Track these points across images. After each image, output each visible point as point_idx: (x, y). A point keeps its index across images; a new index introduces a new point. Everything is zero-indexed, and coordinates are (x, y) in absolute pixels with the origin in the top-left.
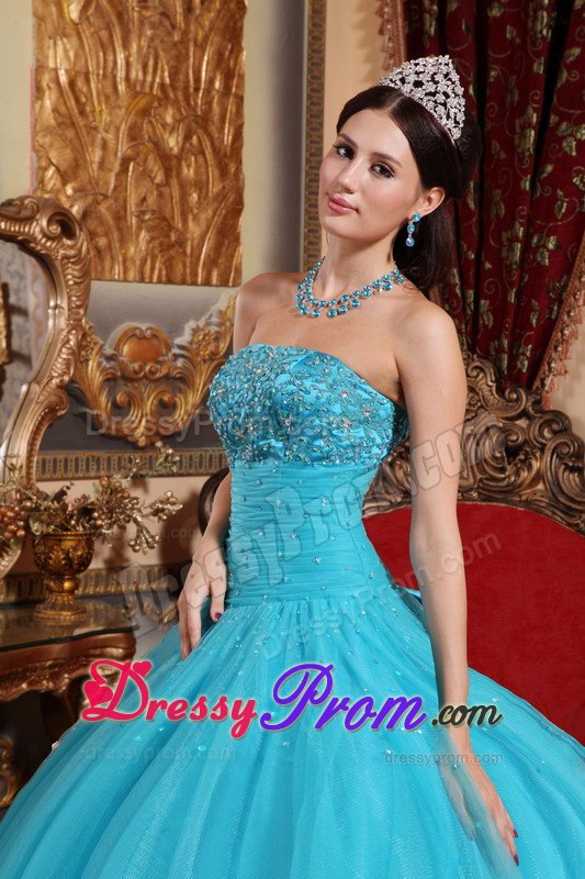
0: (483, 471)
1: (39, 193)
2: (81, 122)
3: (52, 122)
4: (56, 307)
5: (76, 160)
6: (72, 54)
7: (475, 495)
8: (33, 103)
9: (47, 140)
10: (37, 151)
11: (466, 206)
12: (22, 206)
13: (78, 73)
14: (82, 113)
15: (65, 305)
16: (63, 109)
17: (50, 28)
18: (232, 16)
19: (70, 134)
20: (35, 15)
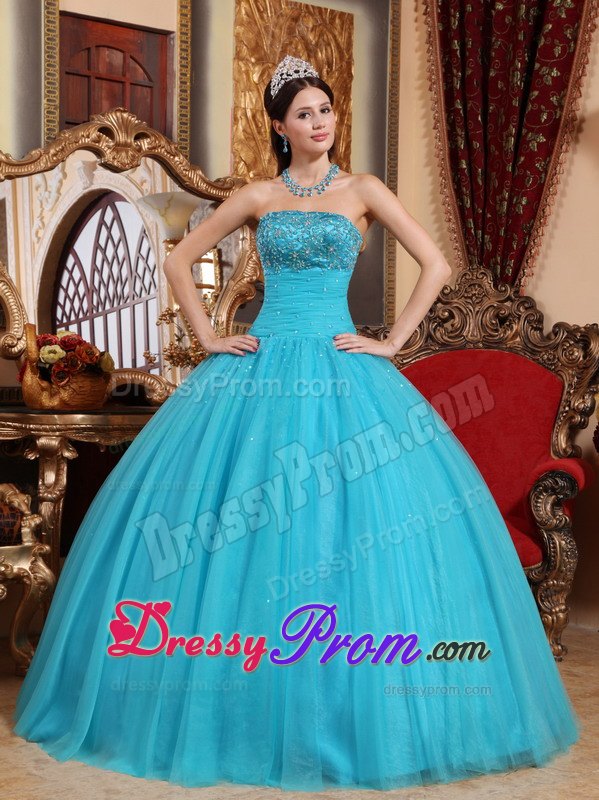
0: (486, 331)
1: (234, 176)
2: (258, 137)
3: (243, 137)
4: (244, 239)
5: (255, 158)
6: (254, 101)
7: (481, 345)
8: (232, 127)
9: (240, 147)
10: (234, 153)
11: (477, 183)
12: (225, 182)
13: (257, 111)
14: (259, 133)
15: (248, 237)
16: (249, 130)
17: (242, 86)
18: (345, 81)
19: (252, 144)
20: (234, 79)
